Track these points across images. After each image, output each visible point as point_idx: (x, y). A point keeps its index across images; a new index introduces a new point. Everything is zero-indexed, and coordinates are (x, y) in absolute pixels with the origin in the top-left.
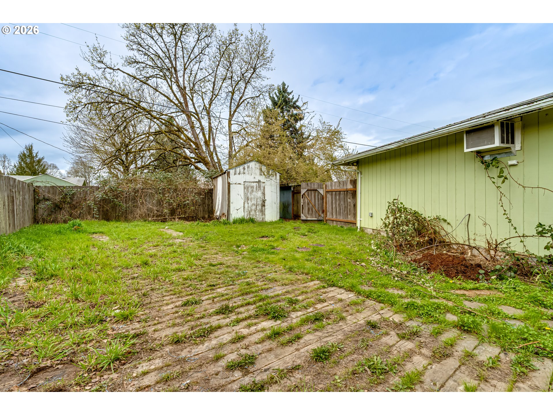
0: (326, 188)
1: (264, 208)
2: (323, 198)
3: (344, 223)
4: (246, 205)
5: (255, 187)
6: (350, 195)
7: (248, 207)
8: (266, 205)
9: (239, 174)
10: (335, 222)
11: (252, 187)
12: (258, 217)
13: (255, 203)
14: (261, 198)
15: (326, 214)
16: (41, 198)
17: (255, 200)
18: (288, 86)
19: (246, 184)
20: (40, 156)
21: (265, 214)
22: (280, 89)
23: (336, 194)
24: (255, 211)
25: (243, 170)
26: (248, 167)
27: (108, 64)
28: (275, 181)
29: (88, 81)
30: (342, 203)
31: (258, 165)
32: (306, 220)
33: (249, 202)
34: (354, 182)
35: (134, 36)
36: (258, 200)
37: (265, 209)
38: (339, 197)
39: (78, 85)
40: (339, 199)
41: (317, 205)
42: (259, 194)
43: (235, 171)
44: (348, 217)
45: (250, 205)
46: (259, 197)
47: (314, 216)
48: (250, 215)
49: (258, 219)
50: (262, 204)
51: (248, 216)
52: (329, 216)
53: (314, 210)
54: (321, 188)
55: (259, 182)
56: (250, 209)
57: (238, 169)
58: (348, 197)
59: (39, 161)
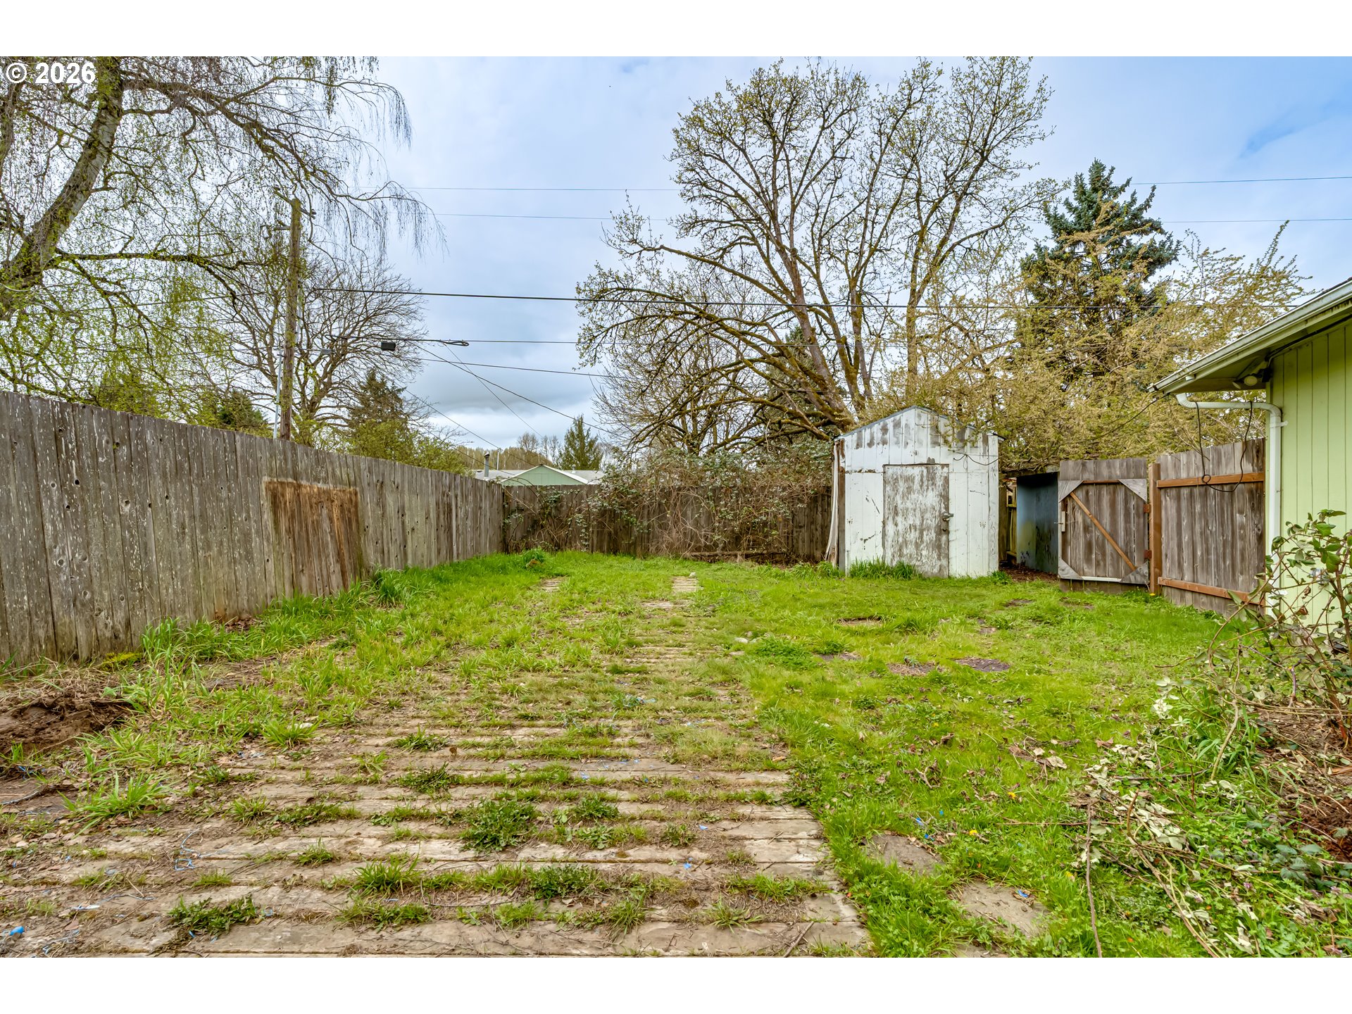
0: (1158, 476)
1: (944, 538)
2: (1146, 513)
3: (1223, 602)
4: (890, 528)
5: (917, 479)
6: (1242, 498)
7: (897, 533)
8: (952, 528)
9: (870, 444)
10: (1188, 596)
11: (910, 479)
12: (927, 563)
13: (918, 523)
14: (937, 508)
15: (1159, 566)
16: (514, 506)
17: (918, 515)
18: (1112, 170)
19: (890, 471)
20: (593, 435)
21: (947, 556)
22: (1082, 186)
23: (1191, 495)
24: (917, 546)
25: (880, 435)
26: (897, 425)
27: (646, 242)
28: (984, 460)
29: (615, 285)
30: (1213, 527)
31: (926, 418)
32: (1080, 581)
33: (899, 519)
34: (1256, 451)
35: (693, 170)
36: (928, 515)
37: (948, 541)
38: (1204, 505)
39: (599, 297)
40: (1204, 514)
41: (1122, 533)
42: (931, 498)
43: (860, 438)
44: (1234, 580)
45: (900, 527)
46: (929, 505)
47: (1110, 569)
48: (900, 556)
49: (927, 568)
50: (938, 526)
51: (897, 559)
52: (1169, 575)
53: (1109, 549)
54: (1138, 476)
55: (930, 463)
56: (901, 540)
57: (868, 431)
58: (1236, 505)
59: (592, 443)
